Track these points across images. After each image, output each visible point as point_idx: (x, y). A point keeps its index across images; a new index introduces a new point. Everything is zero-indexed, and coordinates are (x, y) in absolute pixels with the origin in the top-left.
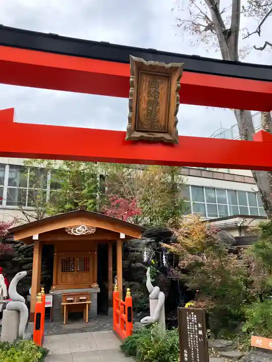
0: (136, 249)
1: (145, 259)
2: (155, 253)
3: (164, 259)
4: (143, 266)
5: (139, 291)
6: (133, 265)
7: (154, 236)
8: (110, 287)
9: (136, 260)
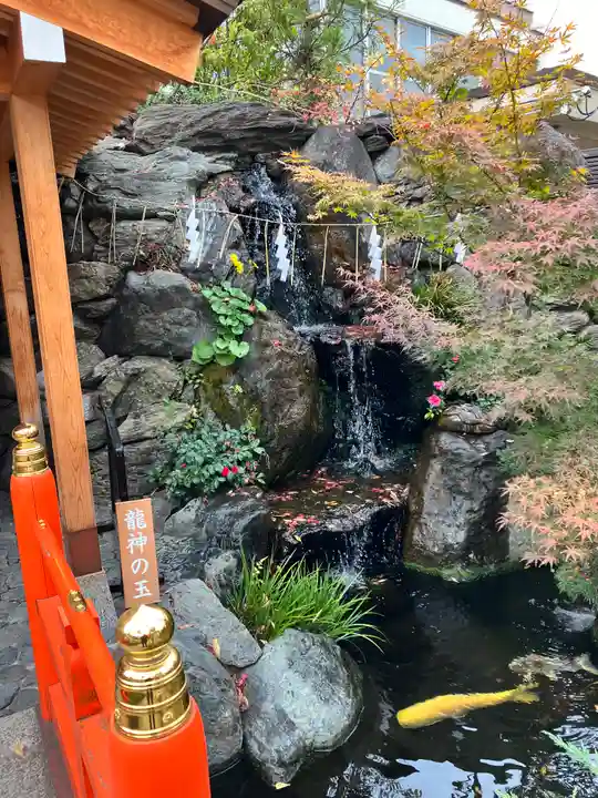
0: (144, 204)
1: (195, 252)
2: (242, 221)
3: (282, 253)
4: (189, 285)
5: (175, 396)
6: (134, 279)
7: (228, 146)
8: (25, 386)
9: (152, 255)
